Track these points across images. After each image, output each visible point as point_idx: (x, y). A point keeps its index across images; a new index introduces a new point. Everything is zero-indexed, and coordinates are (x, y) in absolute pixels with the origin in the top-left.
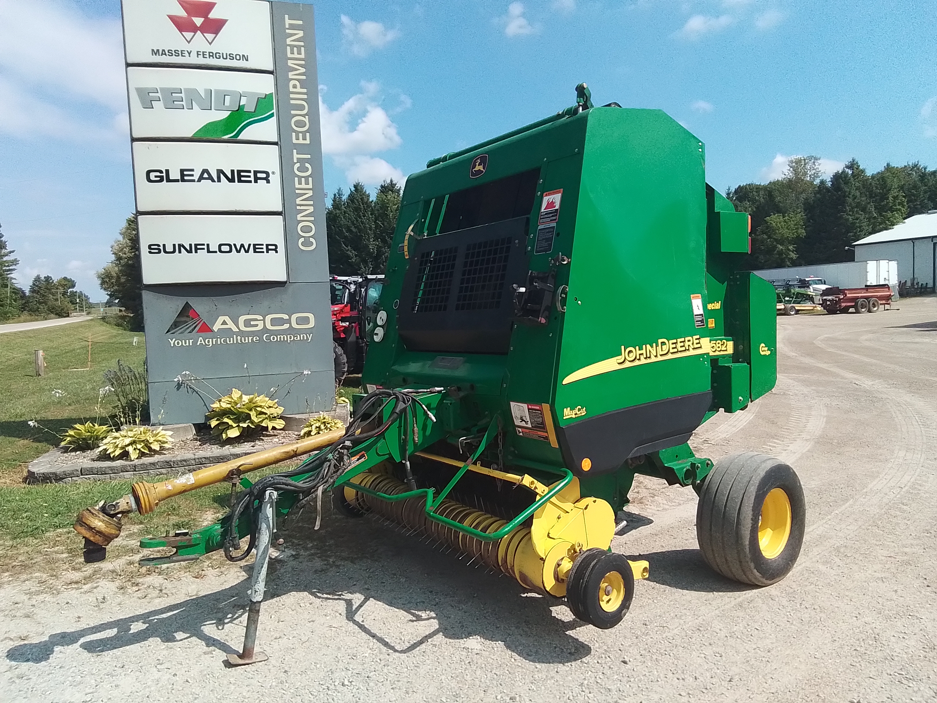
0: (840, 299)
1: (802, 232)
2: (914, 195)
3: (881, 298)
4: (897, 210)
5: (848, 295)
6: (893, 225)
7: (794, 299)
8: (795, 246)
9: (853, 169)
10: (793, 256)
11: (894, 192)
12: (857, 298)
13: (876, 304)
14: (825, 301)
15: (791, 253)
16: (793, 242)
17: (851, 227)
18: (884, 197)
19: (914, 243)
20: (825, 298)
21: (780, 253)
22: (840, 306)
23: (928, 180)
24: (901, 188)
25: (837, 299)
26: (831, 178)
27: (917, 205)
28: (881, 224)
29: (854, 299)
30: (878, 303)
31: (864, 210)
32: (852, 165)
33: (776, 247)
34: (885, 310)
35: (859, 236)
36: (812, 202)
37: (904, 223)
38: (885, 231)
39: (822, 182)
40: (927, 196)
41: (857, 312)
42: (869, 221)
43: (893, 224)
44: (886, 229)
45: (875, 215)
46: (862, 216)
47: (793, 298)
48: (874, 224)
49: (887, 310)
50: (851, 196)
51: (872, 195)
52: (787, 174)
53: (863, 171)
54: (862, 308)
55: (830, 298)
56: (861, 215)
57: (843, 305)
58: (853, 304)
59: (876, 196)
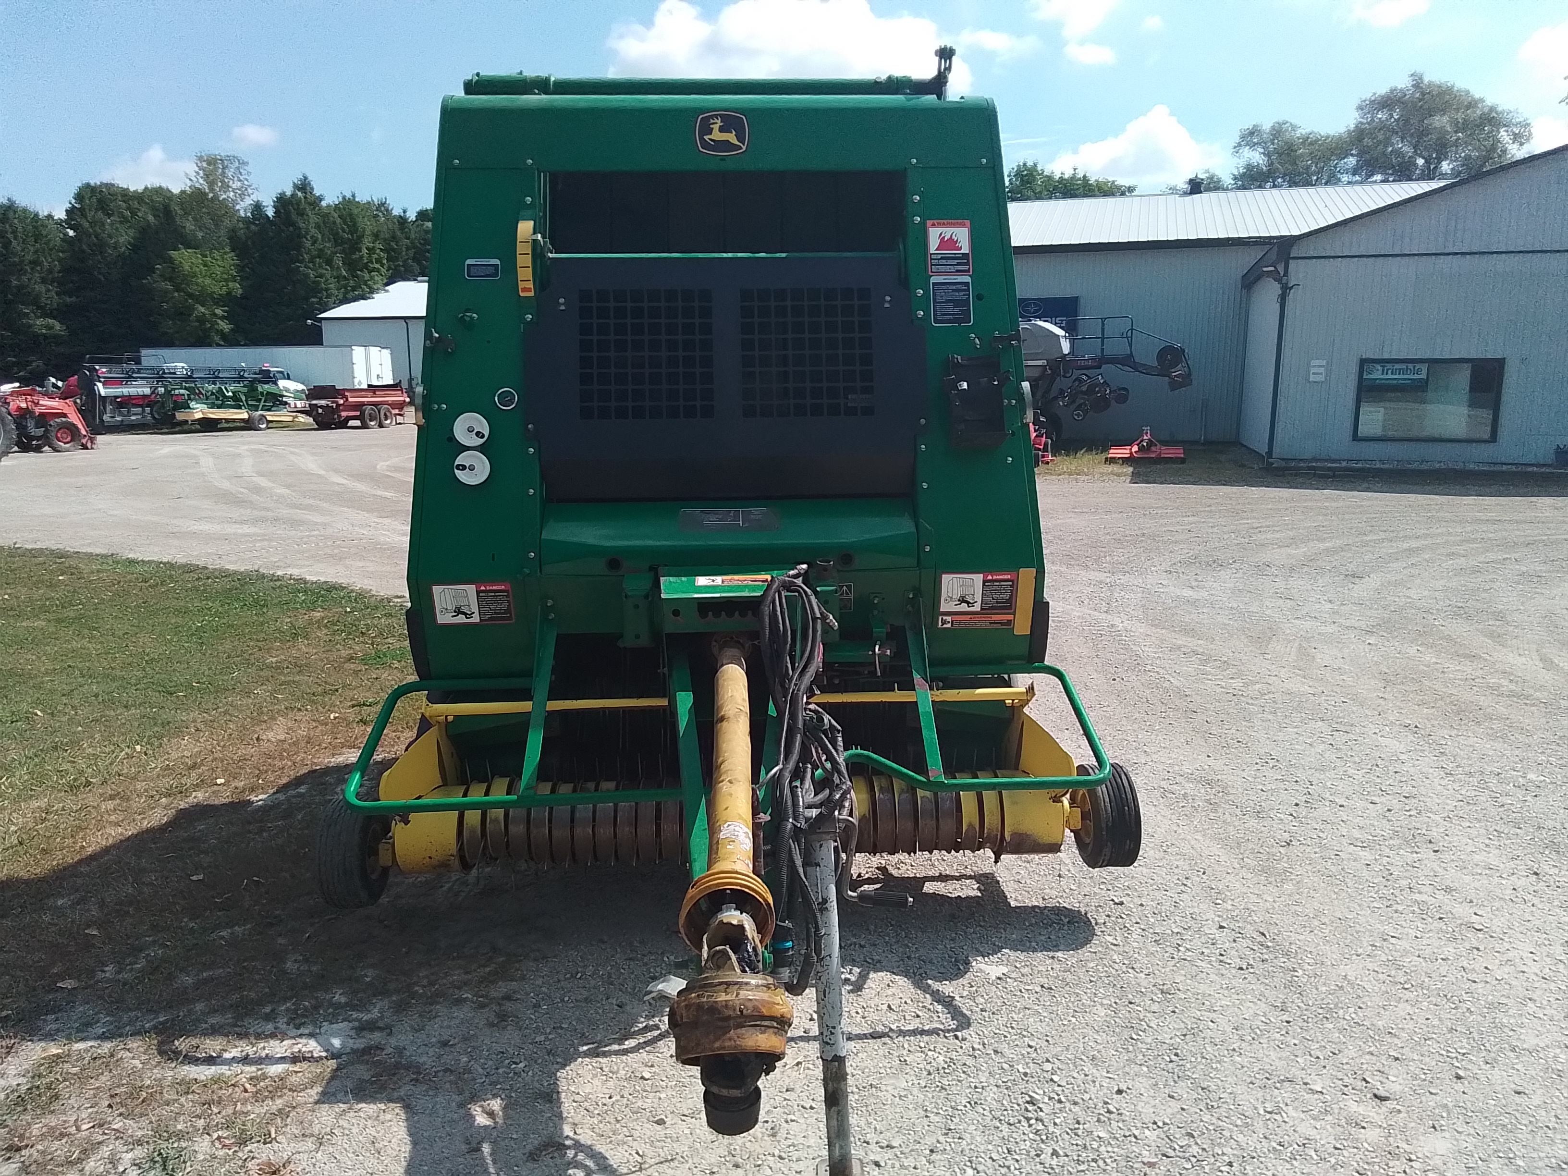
0: (338, 405)
1: (237, 288)
2: (393, 250)
3: (394, 405)
4: (374, 270)
5: (350, 400)
6: (372, 293)
7: (262, 403)
8: (226, 308)
9: (306, 193)
10: (225, 326)
11: (367, 242)
12: (363, 404)
13: (388, 414)
14: (314, 407)
15: (219, 321)
16: (221, 304)
17: (315, 289)
18: (355, 246)
19: (407, 324)
20: (314, 402)
21: (201, 320)
22: (340, 416)
23: (410, 230)
24: (376, 236)
25: (334, 405)
26: (274, 202)
27: (399, 265)
28: (354, 290)
29: (359, 406)
30: (391, 413)
31: (329, 262)
32: (304, 186)
33: (191, 309)
34: (397, 424)
35: (326, 305)
36: (244, 238)
37: (387, 291)
38: (362, 302)
39: (258, 207)
40: (411, 253)
41: (364, 426)
42: (338, 282)
43: (372, 291)
44: (364, 298)
45: (344, 273)
46: (327, 272)
47: (259, 400)
48: (345, 287)
49: (400, 424)
50: (308, 237)
51: (338, 241)
52: (194, 179)
53: (320, 199)
54: (371, 421)
55: (323, 402)
56: (327, 270)
57: (344, 414)
58: (358, 413)
59: (343, 243)
